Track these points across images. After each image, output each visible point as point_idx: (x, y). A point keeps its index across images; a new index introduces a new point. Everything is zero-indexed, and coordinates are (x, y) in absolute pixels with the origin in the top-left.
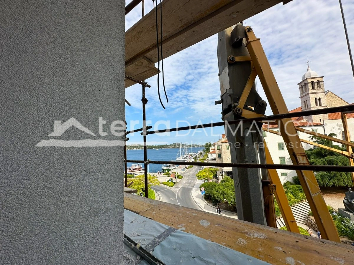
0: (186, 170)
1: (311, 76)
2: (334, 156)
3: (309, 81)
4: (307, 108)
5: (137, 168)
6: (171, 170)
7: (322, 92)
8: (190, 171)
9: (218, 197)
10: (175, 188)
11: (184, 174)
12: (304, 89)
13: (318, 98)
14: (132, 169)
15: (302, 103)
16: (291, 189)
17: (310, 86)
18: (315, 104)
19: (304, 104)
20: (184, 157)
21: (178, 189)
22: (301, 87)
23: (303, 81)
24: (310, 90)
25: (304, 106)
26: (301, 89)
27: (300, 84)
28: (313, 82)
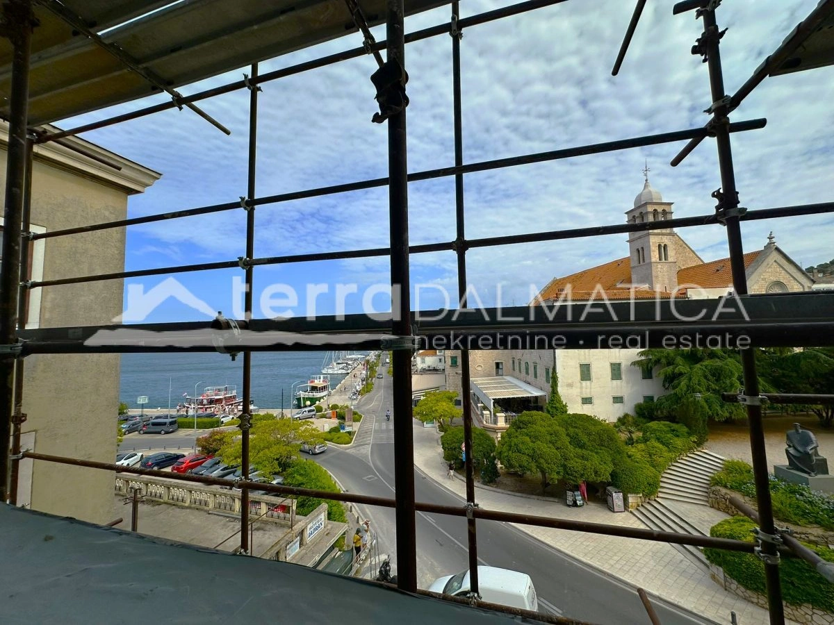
0: (359, 397)
1: (652, 199)
2: (717, 360)
3: (650, 209)
4: (641, 262)
5: (221, 397)
6: (319, 399)
7: (669, 234)
8: (371, 400)
9: (520, 466)
10: (358, 448)
11: (358, 406)
13: (663, 245)
14: (205, 402)
15: (631, 251)
16: (655, 430)
17: (651, 217)
18: (658, 256)
19: (636, 254)
20: (341, 366)
21: (367, 450)
23: (638, 208)
25: (636, 258)
27: (630, 214)
28: (655, 210)
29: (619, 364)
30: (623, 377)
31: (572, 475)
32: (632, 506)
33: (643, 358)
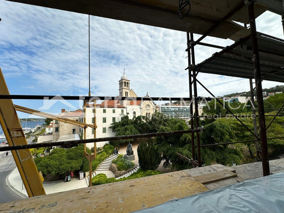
1: (125, 78)
2: (129, 125)
3: (124, 81)
7: (128, 89)
12: (121, 85)
13: (127, 92)
15: (119, 93)
17: (124, 84)
18: (125, 95)
22: (120, 84)
23: (121, 80)
24: (124, 87)
25: (120, 95)
26: (120, 85)
27: (120, 82)
28: (125, 82)
29: (106, 128)
30: (107, 132)
31: (61, 171)
32: (86, 176)
33: (112, 126)
